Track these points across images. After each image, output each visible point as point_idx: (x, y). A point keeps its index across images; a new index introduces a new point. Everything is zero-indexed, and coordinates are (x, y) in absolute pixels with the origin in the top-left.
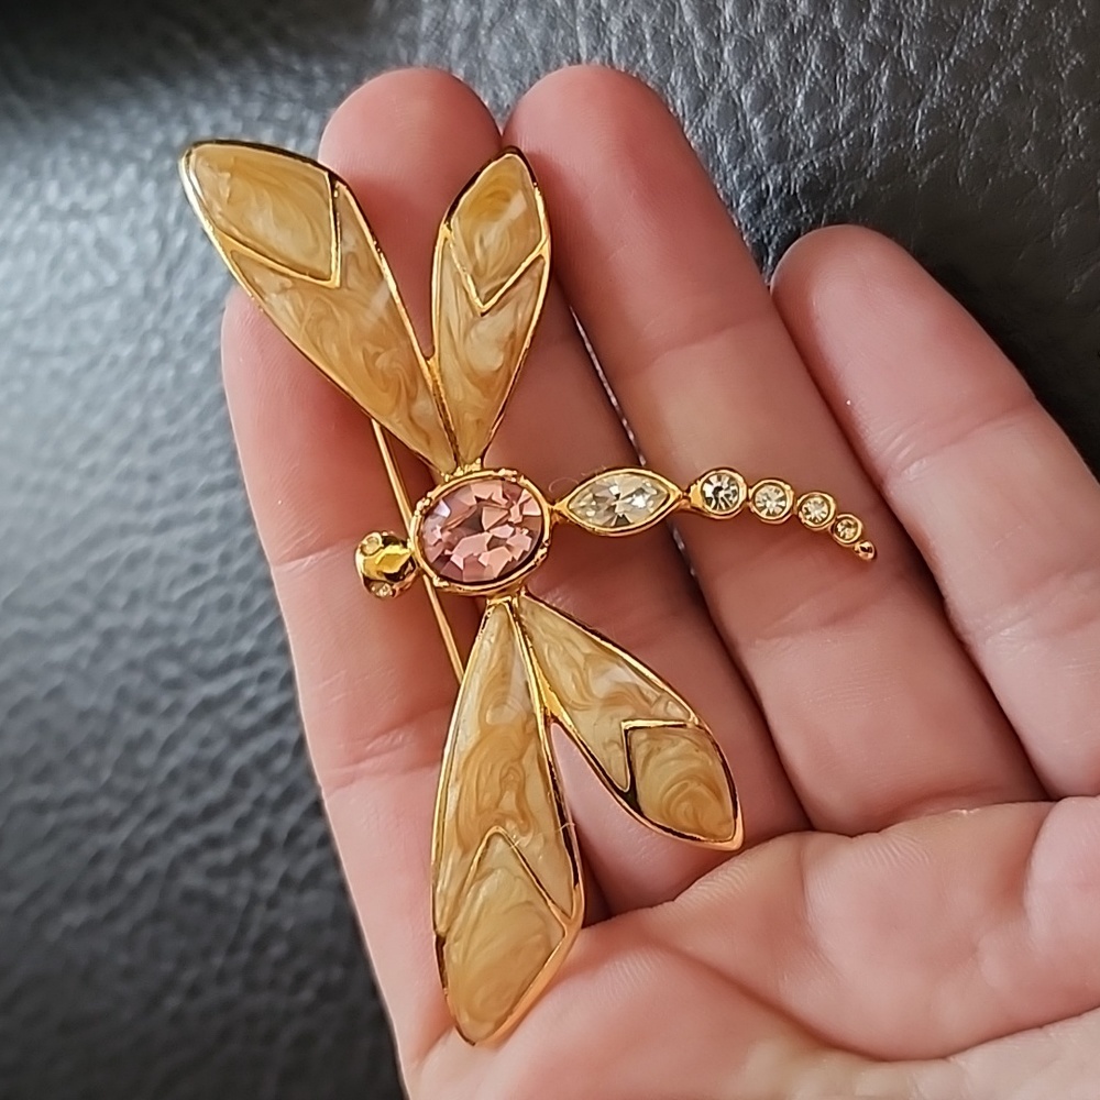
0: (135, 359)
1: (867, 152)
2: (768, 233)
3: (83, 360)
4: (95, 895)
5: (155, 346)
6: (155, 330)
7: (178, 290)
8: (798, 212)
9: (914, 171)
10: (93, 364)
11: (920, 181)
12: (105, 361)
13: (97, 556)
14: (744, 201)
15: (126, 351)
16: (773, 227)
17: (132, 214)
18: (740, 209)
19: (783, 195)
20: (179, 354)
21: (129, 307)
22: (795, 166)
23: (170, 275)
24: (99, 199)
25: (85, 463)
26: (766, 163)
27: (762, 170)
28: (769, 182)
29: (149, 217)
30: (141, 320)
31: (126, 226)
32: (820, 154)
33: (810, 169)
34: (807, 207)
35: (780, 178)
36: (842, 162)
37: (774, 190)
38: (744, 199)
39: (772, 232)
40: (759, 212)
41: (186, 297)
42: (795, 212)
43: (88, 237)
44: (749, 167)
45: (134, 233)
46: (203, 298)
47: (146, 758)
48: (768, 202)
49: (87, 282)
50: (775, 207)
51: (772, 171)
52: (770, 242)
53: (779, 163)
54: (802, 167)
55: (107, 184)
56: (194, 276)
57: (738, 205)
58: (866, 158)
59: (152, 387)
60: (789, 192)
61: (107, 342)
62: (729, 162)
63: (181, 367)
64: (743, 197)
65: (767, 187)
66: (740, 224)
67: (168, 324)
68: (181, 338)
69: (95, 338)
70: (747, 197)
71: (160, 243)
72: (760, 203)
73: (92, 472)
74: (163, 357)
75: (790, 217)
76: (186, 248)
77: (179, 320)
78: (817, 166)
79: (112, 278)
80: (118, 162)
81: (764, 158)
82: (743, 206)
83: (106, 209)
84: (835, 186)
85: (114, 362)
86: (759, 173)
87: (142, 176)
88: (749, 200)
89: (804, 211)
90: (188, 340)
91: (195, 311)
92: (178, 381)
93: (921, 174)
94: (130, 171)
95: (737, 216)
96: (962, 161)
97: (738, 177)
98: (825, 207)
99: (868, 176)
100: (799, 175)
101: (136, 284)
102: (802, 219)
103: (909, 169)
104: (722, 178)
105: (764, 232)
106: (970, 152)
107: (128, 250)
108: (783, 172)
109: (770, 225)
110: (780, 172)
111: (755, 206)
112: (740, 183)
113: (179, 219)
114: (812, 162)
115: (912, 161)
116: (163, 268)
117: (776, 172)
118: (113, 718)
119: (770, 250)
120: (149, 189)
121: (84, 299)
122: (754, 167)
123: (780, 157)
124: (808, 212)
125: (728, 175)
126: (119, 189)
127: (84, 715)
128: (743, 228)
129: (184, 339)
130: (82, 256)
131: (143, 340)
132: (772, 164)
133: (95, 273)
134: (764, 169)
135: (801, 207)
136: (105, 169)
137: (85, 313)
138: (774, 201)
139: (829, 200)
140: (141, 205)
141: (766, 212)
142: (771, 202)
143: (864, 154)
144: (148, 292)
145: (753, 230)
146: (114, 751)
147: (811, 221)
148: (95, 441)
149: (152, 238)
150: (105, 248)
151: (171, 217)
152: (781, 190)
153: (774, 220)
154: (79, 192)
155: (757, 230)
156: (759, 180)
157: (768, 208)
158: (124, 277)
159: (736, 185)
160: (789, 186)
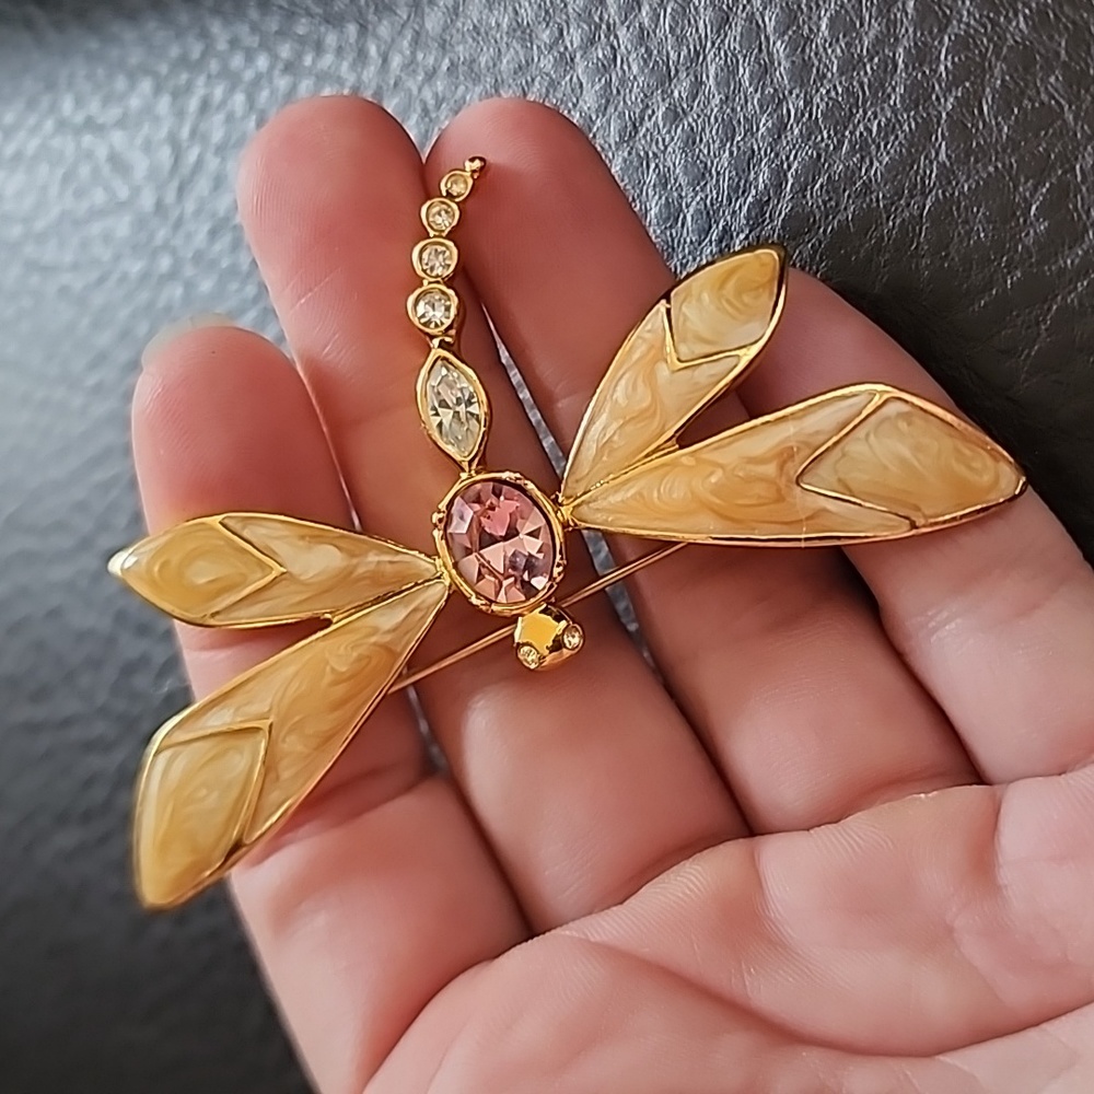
0: (145, 276)
1: (892, 79)
2: (788, 158)
3: (94, 275)
4: (87, 817)
5: (165, 263)
6: (166, 246)
7: (190, 206)
8: (819, 138)
9: (938, 98)
10: (101, 280)
11: (945, 108)
12: (115, 277)
13: (100, 476)
14: (764, 125)
15: (135, 267)
16: (794, 152)
17: (146, 129)
18: (760, 133)
19: (804, 120)
20: (189, 271)
21: (140, 223)
22: (817, 91)
23: (181, 190)
24: (114, 113)
25: (91, 380)
26: (788, 87)
27: (784, 94)
28: (791, 106)
29: (163, 132)
30: (151, 237)
31: (139, 141)
32: (843, 78)
33: (833, 94)
34: (828, 132)
35: (802, 103)
36: (866, 88)
37: (796, 114)
38: (765, 124)
39: (792, 158)
40: (779, 137)
41: (198, 213)
42: (816, 138)
43: (102, 152)
44: (772, 91)
45: (148, 147)
46: (214, 215)
47: (141, 681)
48: (789, 127)
49: (99, 197)
50: (796, 131)
51: (794, 95)
52: (789, 167)
53: (801, 87)
54: (824, 92)
55: (123, 97)
56: (206, 193)
57: (758, 129)
58: (890, 84)
59: (161, 303)
60: (811, 115)
61: (117, 258)
62: (750, 85)
63: (189, 286)
64: (763, 121)
65: (789, 111)
66: (759, 149)
67: (178, 241)
68: (190, 255)
69: (106, 255)
70: (767, 121)
71: (173, 159)
72: (781, 128)
73: (98, 389)
74: (173, 275)
75: (810, 143)
76: (199, 163)
77: (189, 236)
78: (840, 91)
79: (123, 193)
80: (132, 78)
81: (786, 82)
82: (762, 130)
83: (121, 123)
84: (858, 112)
85: (124, 278)
86: (781, 96)
87: (158, 90)
88: (770, 124)
89: (826, 136)
90: (198, 257)
91: (206, 228)
92: (188, 298)
93: (946, 100)
94: (146, 85)
95: (757, 140)
96: (988, 90)
97: (759, 99)
98: (847, 133)
99: (892, 103)
100: (822, 100)
101: (147, 200)
102: (823, 145)
103: (934, 97)
104: (742, 101)
105: (784, 158)
106: (996, 79)
107: (141, 165)
108: (805, 96)
109: (791, 151)
110: (802, 95)
111: (775, 130)
112: (761, 107)
113: (193, 133)
114: (835, 87)
115: (937, 87)
116: (175, 184)
117: (798, 96)
118: (111, 641)
119: (789, 175)
120: (164, 104)
121: (96, 214)
122: (775, 90)
123: (802, 81)
124: (829, 137)
125: (749, 98)
126: (135, 102)
127: (82, 636)
128: (762, 153)
129: (193, 257)
130: (96, 172)
131: (154, 255)
132: (794, 88)
133: (107, 188)
134: (786, 93)
135: (821, 132)
136: (121, 83)
137: (96, 229)
138: (795, 126)
139: (851, 126)
140: (157, 119)
141: (786, 137)
142: (792, 126)
143: (889, 79)
144: (160, 207)
145: (772, 155)
146: (110, 673)
147: (832, 147)
148: (100, 359)
149: (165, 155)
150: (118, 163)
151: (185, 132)
152: (803, 115)
153: (794, 146)
154: (94, 106)
155: (777, 155)
156: (780, 102)
157: (789, 133)
158: (136, 191)
159: (757, 107)
160: (811, 109)
